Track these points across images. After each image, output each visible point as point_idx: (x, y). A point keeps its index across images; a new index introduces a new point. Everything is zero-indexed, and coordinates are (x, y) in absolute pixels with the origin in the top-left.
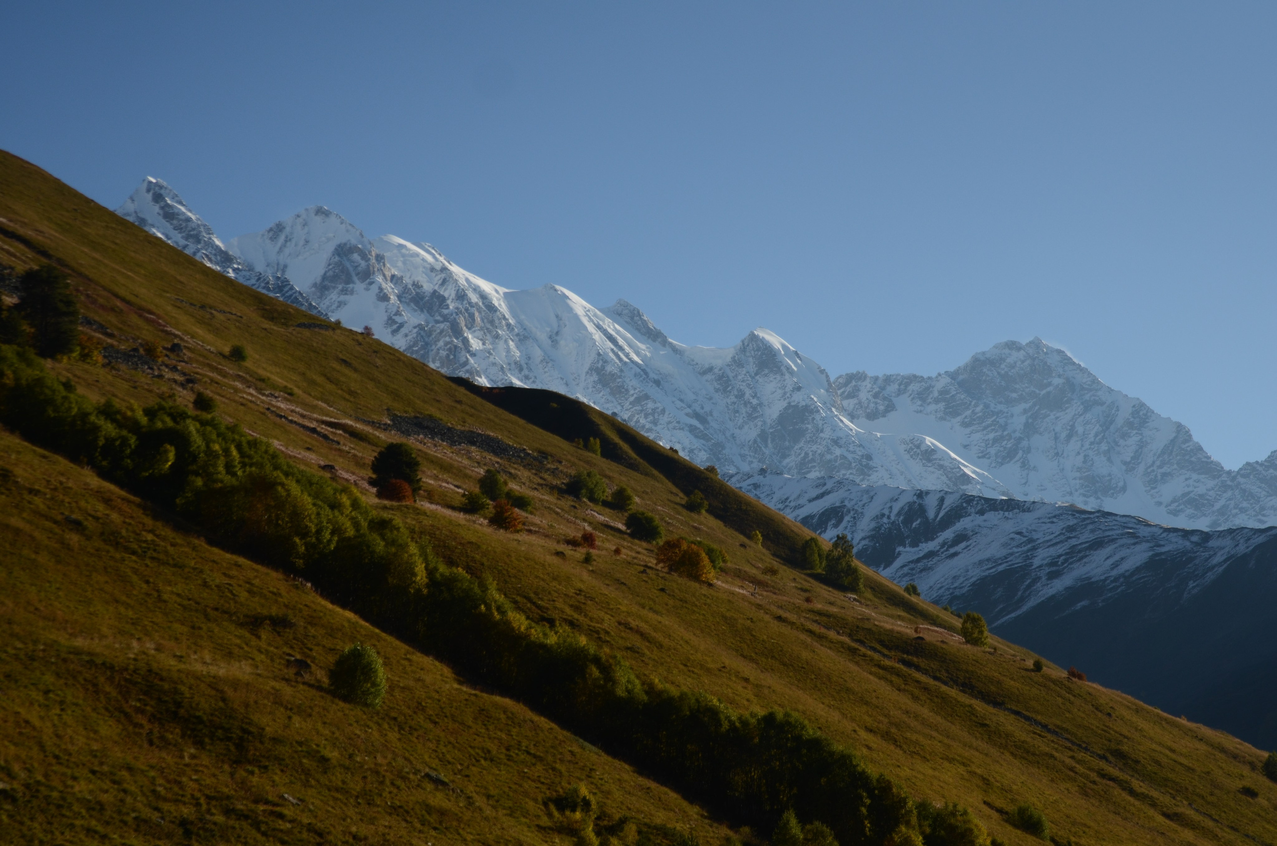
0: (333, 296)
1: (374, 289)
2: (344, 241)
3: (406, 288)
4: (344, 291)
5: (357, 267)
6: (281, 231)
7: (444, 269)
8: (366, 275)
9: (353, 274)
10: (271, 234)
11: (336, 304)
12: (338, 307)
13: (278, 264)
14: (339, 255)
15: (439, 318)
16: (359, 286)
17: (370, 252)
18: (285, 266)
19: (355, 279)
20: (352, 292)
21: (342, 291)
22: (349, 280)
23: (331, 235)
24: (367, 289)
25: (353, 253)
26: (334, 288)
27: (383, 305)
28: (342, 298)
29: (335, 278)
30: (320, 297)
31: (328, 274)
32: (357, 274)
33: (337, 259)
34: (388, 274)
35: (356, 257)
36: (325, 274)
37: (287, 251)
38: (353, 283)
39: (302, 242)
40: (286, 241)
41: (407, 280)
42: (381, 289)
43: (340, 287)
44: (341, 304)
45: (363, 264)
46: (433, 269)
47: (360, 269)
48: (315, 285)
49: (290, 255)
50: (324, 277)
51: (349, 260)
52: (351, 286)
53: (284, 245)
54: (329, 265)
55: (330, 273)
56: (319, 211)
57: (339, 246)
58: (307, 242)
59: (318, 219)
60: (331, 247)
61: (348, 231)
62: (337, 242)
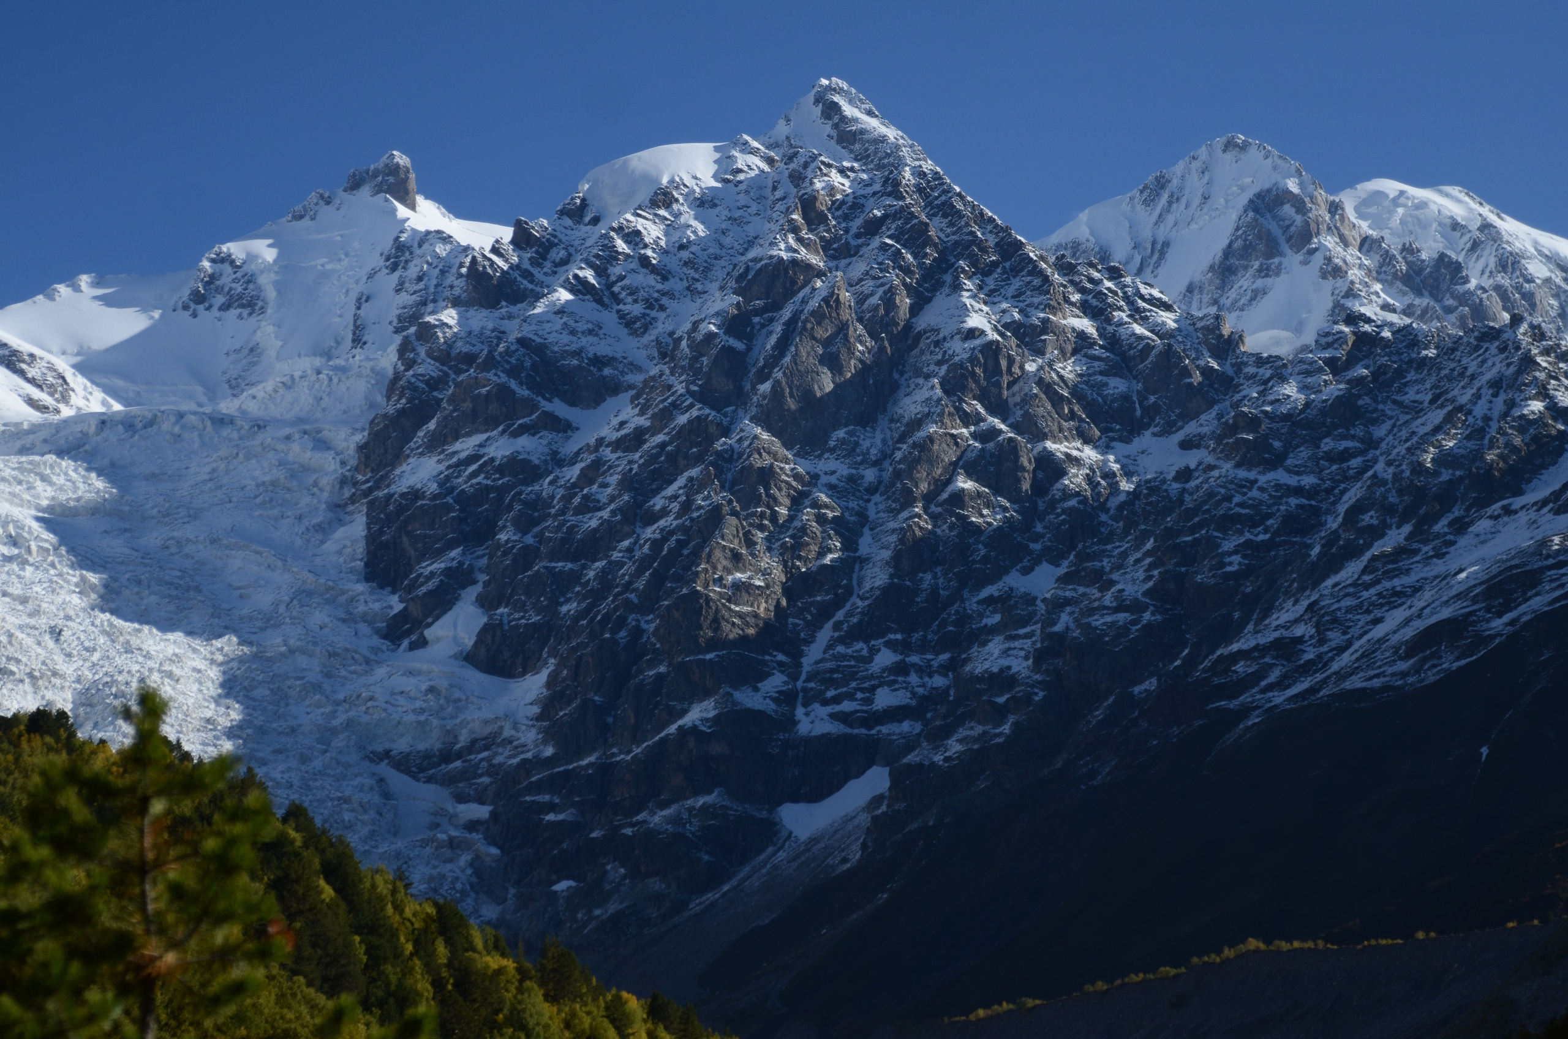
0: (1245, 282)
1: (1318, 259)
2: (1266, 186)
3: (1387, 258)
4: (1264, 272)
5: (1289, 226)
6: (1163, 187)
7: (1486, 226)
8: (1303, 238)
9: (1282, 239)
10: (1145, 194)
11: (1249, 293)
12: (1252, 299)
13: (1154, 243)
14: (1256, 210)
15: (1450, 302)
16: (1292, 259)
17: (1312, 198)
18: (1166, 244)
19: (1285, 247)
20: (1278, 273)
21: (1259, 271)
22: (1272, 250)
23: (1248, 180)
24: (1305, 263)
25: (1282, 204)
26: (1246, 268)
27: (1329, 283)
28: (1259, 283)
29: (1247, 251)
30: (1222, 287)
31: (1235, 246)
32: (1288, 240)
33: (1251, 214)
34: (1354, 237)
35: (1288, 210)
36: (1230, 245)
37: (1170, 219)
38: (1281, 254)
39: (1197, 201)
40: (1170, 203)
41: (1392, 243)
42: (1329, 260)
43: (1256, 265)
44: (1256, 295)
45: (1299, 219)
46: (1455, 226)
47: (1293, 229)
48: (1212, 268)
49: (1176, 224)
50: (1228, 252)
51: (1274, 217)
52: (1276, 260)
53: (1167, 209)
54: (1237, 229)
55: (1239, 243)
56: (1229, 145)
57: (1259, 196)
58: (1206, 198)
59: (1229, 157)
60: (1244, 200)
61: (1275, 168)
62: (1256, 189)
